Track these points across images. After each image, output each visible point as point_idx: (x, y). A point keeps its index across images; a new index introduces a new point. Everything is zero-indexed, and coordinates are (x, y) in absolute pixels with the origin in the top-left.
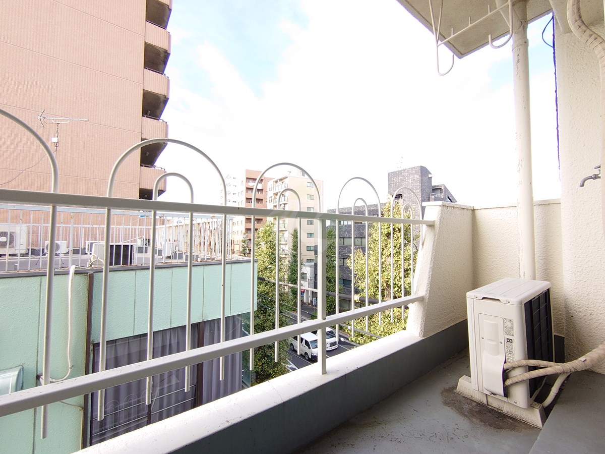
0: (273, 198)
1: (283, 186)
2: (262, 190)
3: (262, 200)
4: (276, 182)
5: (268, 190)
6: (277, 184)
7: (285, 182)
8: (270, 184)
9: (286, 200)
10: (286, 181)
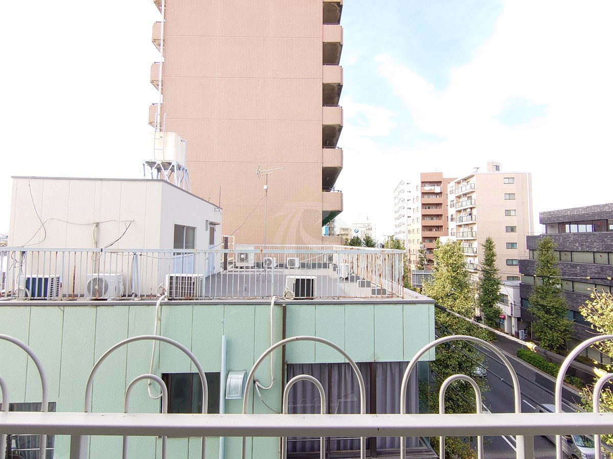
0: (454, 202)
1: (468, 187)
2: (441, 193)
3: (441, 204)
4: (459, 183)
5: (448, 193)
6: (460, 185)
7: (470, 182)
8: (451, 186)
9: (473, 203)
10: (472, 180)
